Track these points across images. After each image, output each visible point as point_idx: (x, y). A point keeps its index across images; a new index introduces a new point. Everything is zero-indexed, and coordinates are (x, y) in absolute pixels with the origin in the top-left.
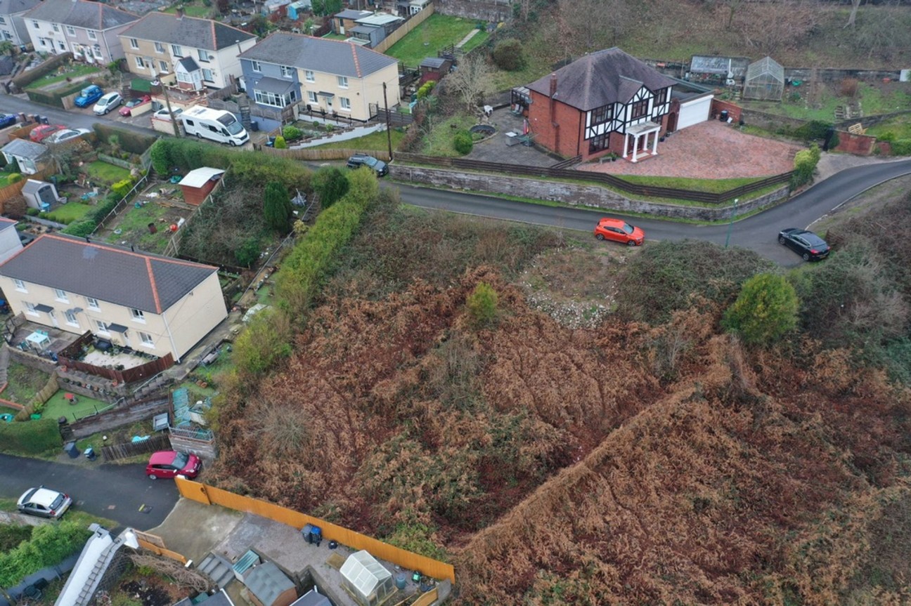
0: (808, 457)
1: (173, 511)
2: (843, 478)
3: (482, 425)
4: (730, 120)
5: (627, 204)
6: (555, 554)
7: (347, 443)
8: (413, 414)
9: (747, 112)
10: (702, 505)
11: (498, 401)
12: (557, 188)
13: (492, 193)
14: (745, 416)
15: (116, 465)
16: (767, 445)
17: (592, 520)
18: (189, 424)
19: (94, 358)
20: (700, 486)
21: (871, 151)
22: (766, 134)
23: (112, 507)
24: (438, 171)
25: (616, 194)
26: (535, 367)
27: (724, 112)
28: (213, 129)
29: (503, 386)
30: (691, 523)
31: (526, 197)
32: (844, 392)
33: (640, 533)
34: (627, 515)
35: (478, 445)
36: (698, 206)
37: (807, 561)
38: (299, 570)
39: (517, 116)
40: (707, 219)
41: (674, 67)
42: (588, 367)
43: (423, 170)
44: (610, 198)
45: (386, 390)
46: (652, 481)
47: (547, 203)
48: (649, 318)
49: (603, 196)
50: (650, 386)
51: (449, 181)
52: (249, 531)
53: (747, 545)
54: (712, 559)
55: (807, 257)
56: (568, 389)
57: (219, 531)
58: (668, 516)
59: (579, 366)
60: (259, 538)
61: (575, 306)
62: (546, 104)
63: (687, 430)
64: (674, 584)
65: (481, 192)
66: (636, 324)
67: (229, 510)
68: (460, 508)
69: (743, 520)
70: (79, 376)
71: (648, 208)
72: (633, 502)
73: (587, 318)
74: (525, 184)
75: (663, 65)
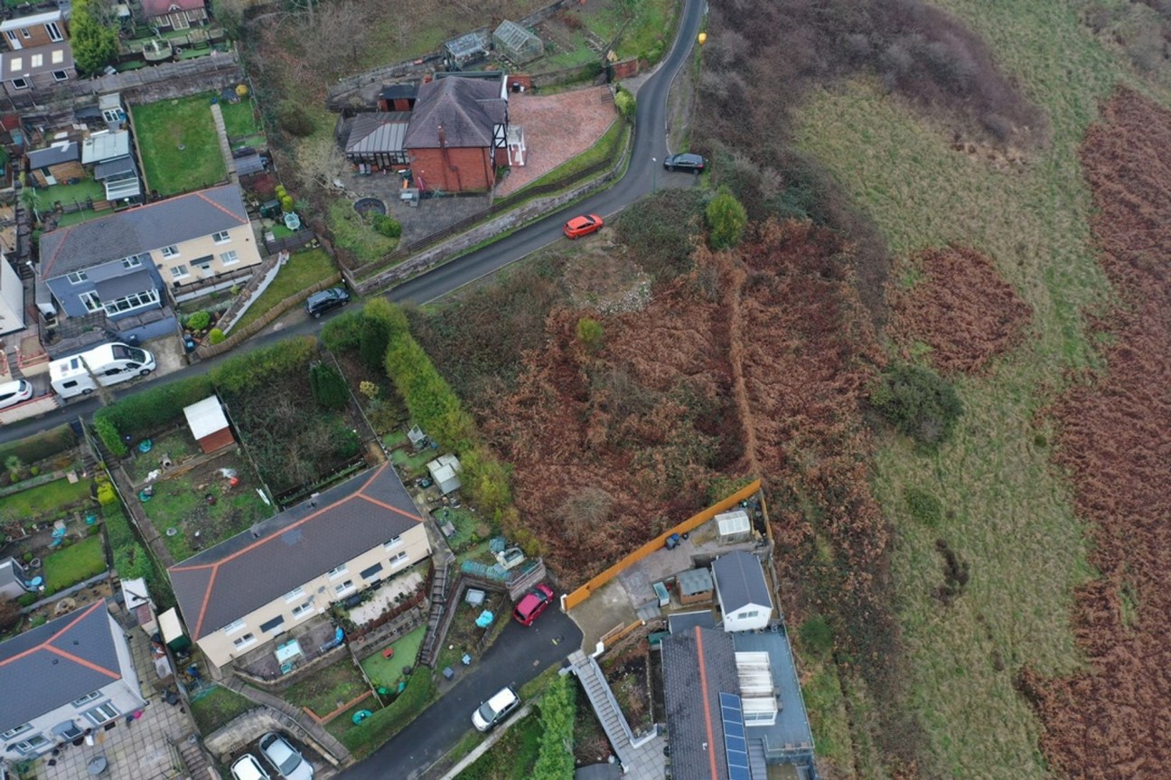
0: (805, 289)
1: (576, 622)
2: (827, 287)
3: (671, 405)
4: (522, 89)
5: (557, 201)
6: (776, 433)
7: (611, 486)
8: (625, 435)
9: (535, 77)
10: (797, 350)
11: (658, 386)
12: (504, 221)
13: (455, 255)
14: (765, 291)
15: (490, 648)
16: (785, 298)
17: (771, 403)
18: (510, 574)
19: (359, 616)
20: (788, 343)
21: (637, 69)
22: (559, 89)
23: (536, 663)
24: (403, 265)
25: (546, 198)
26: (654, 349)
27: (516, 84)
28: (116, 371)
29: (652, 374)
30: (802, 365)
31: (483, 241)
32: (783, 242)
33: (789, 390)
34: (777, 386)
35: (682, 417)
36: (600, 176)
37: (858, 338)
38: (690, 563)
39: (368, 175)
40: (610, 180)
41: (430, 59)
42: (679, 324)
43: (390, 272)
44: (544, 204)
45: (598, 435)
46: (768, 360)
47: (501, 237)
48: (680, 270)
49: (540, 205)
50: (716, 311)
51: (415, 267)
52: (636, 579)
53: (832, 353)
54: (825, 372)
55: (696, 171)
56: (686, 346)
57: (620, 598)
58: (790, 371)
59: (675, 328)
60: (646, 576)
61: (630, 295)
62: (437, 155)
63: (754, 319)
64: (827, 398)
65: (446, 260)
66: (677, 279)
67: (604, 586)
68: (718, 455)
69: (816, 344)
70: (381, 631)
71: (571, 196)
72: (771, 378)
73: (643, 296)
74: (480, 231)
75: (420, 61)
